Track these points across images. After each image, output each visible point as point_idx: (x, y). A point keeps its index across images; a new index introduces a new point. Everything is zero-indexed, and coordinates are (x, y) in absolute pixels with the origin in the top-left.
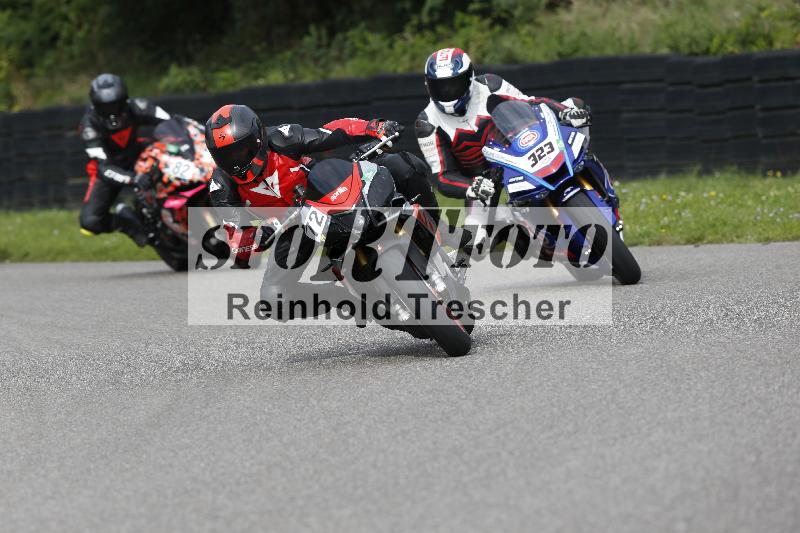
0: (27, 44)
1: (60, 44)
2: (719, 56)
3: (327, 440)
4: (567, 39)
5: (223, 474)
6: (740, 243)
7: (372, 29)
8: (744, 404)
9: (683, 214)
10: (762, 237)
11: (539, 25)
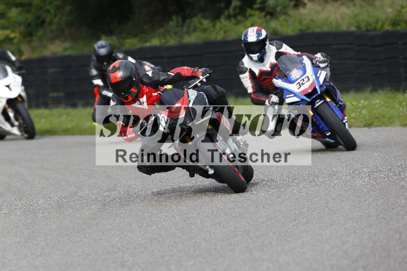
0: (29, 25)
1: (46, 25)
2: (381, 32)
3: (180, 227)
4: (304, 23)
5: (128, 244)
6: (391, 126)
7: (205, 18)
8: (393, 209)
9: (363, 112)
10: (403, 124)
11: (289, 15)
